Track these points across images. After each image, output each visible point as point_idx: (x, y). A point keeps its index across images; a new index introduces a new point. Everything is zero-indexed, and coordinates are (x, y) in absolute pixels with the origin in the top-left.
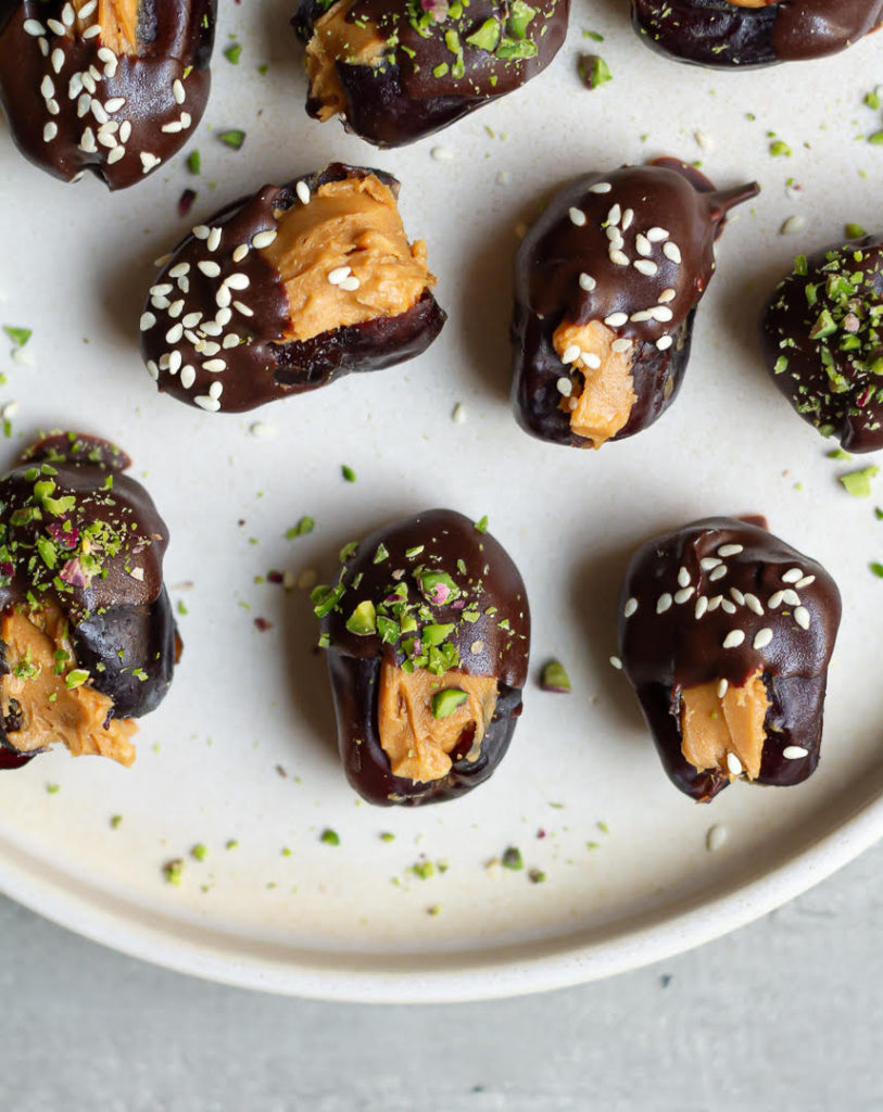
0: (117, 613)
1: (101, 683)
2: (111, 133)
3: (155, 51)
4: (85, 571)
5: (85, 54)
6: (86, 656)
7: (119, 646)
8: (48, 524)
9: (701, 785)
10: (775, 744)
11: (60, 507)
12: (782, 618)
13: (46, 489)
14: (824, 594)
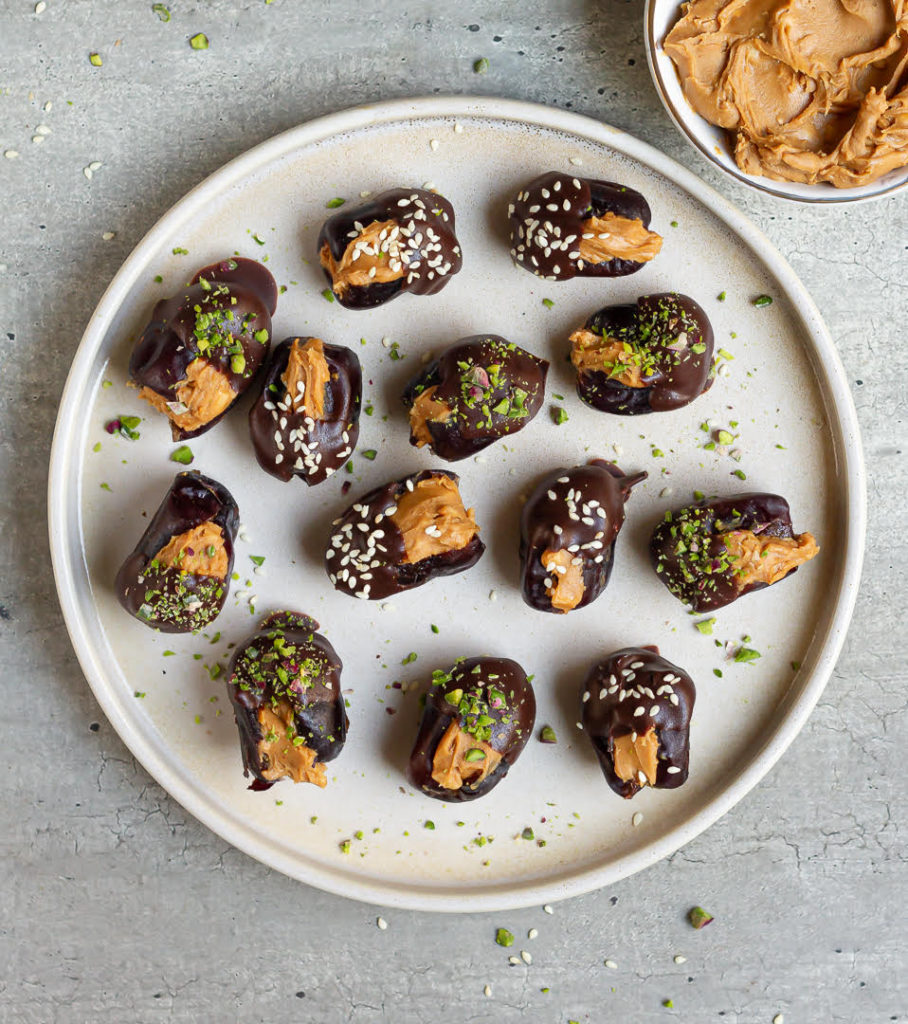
0: (319, 707)
1: (311, 744)
2: (311, 460)
3: (333, 418)
4: (303, 684)
5: (296, 420)
6: (303, 729)
7: (320, 724)
8: (282, 661)
9: (626, 789)
10: (663, 765)
11: (288, 652)
12: (663, 700)
13: (280, 643)
14: (686, 687)
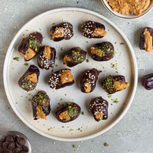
0: (47, 106)
1: (44, 113)
2: (47, 66)
3: (51, 59)
4: (44, 102)
5: (45, 59)
6: (43, 110)
7: (46, 109)
8: (40, 99)
9: (98, 120)
11: (42, 97)
12: (103, 105)
13: (40, 96)
